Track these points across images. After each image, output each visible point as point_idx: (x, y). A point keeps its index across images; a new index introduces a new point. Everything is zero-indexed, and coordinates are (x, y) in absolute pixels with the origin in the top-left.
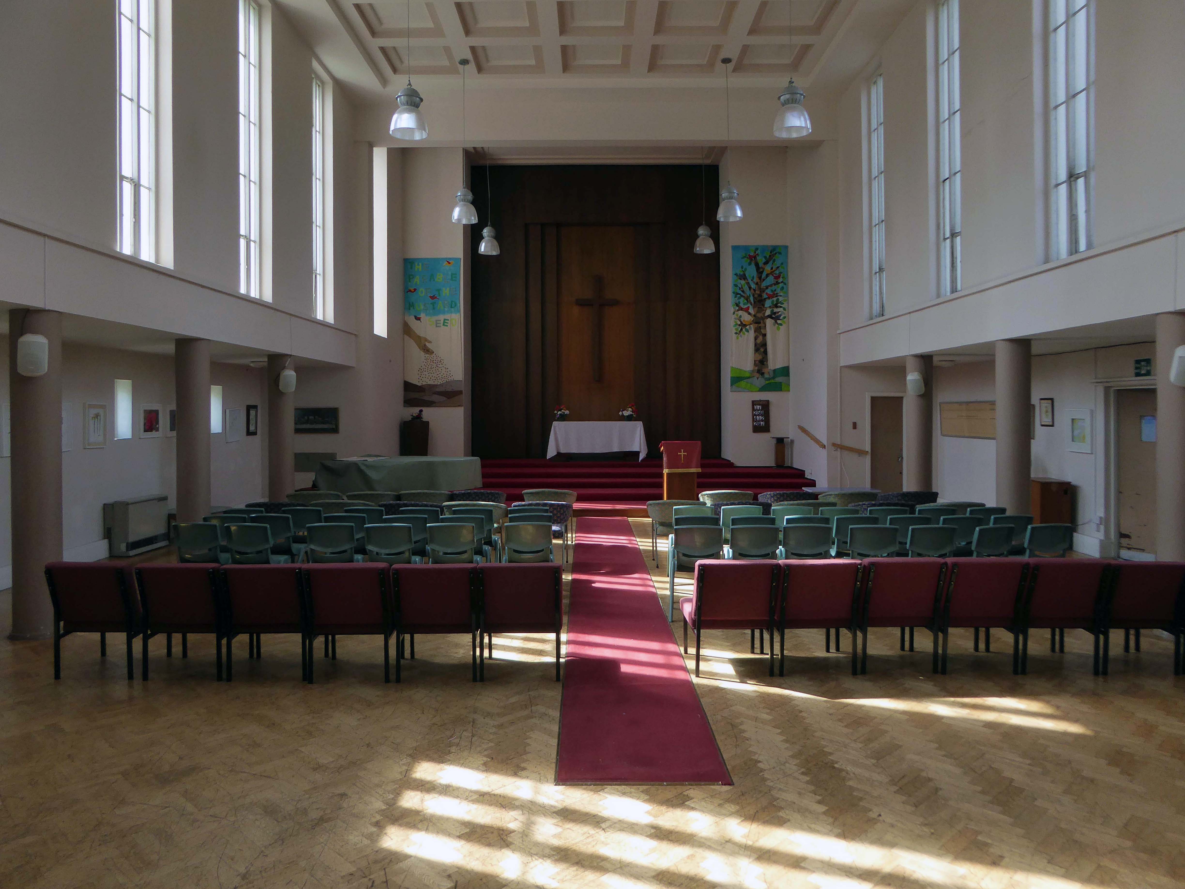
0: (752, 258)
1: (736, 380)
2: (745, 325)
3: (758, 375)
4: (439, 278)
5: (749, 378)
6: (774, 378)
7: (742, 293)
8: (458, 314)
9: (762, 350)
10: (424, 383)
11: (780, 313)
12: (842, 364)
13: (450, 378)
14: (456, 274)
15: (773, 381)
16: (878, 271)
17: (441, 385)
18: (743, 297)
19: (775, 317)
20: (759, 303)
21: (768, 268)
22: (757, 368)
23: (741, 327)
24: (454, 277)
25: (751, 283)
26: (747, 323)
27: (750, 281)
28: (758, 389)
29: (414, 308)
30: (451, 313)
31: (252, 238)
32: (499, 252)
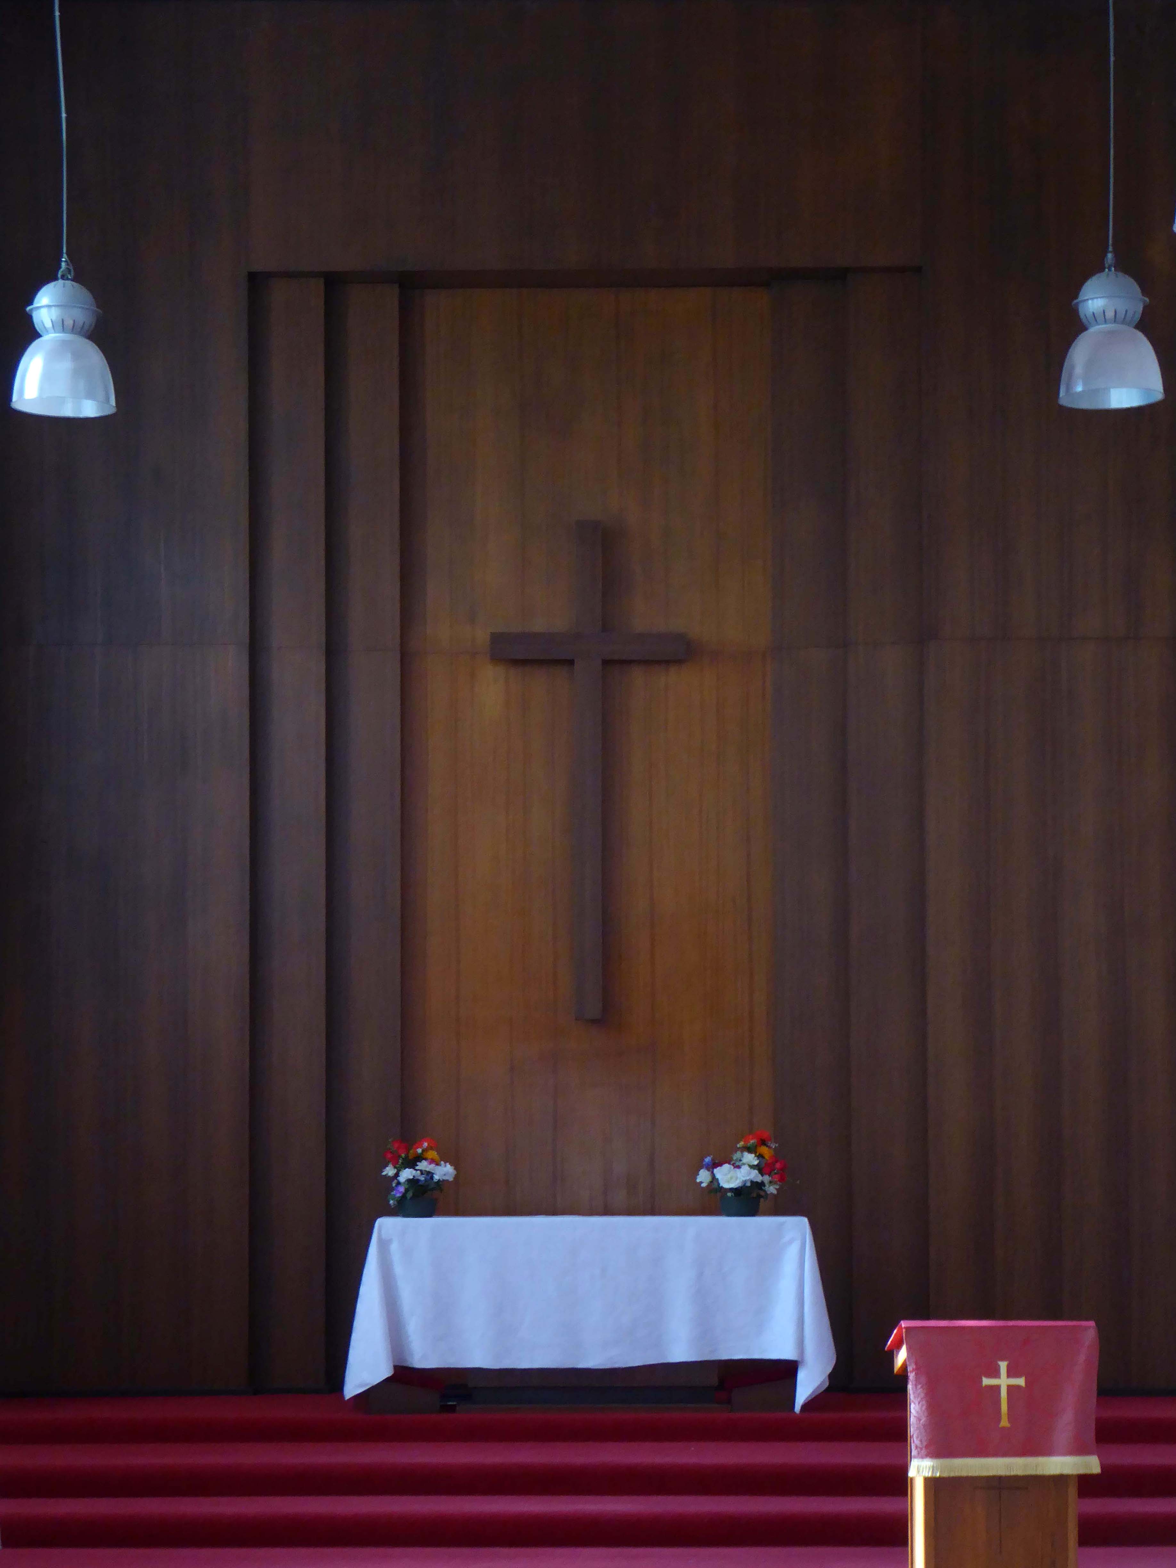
32: (113, 402)
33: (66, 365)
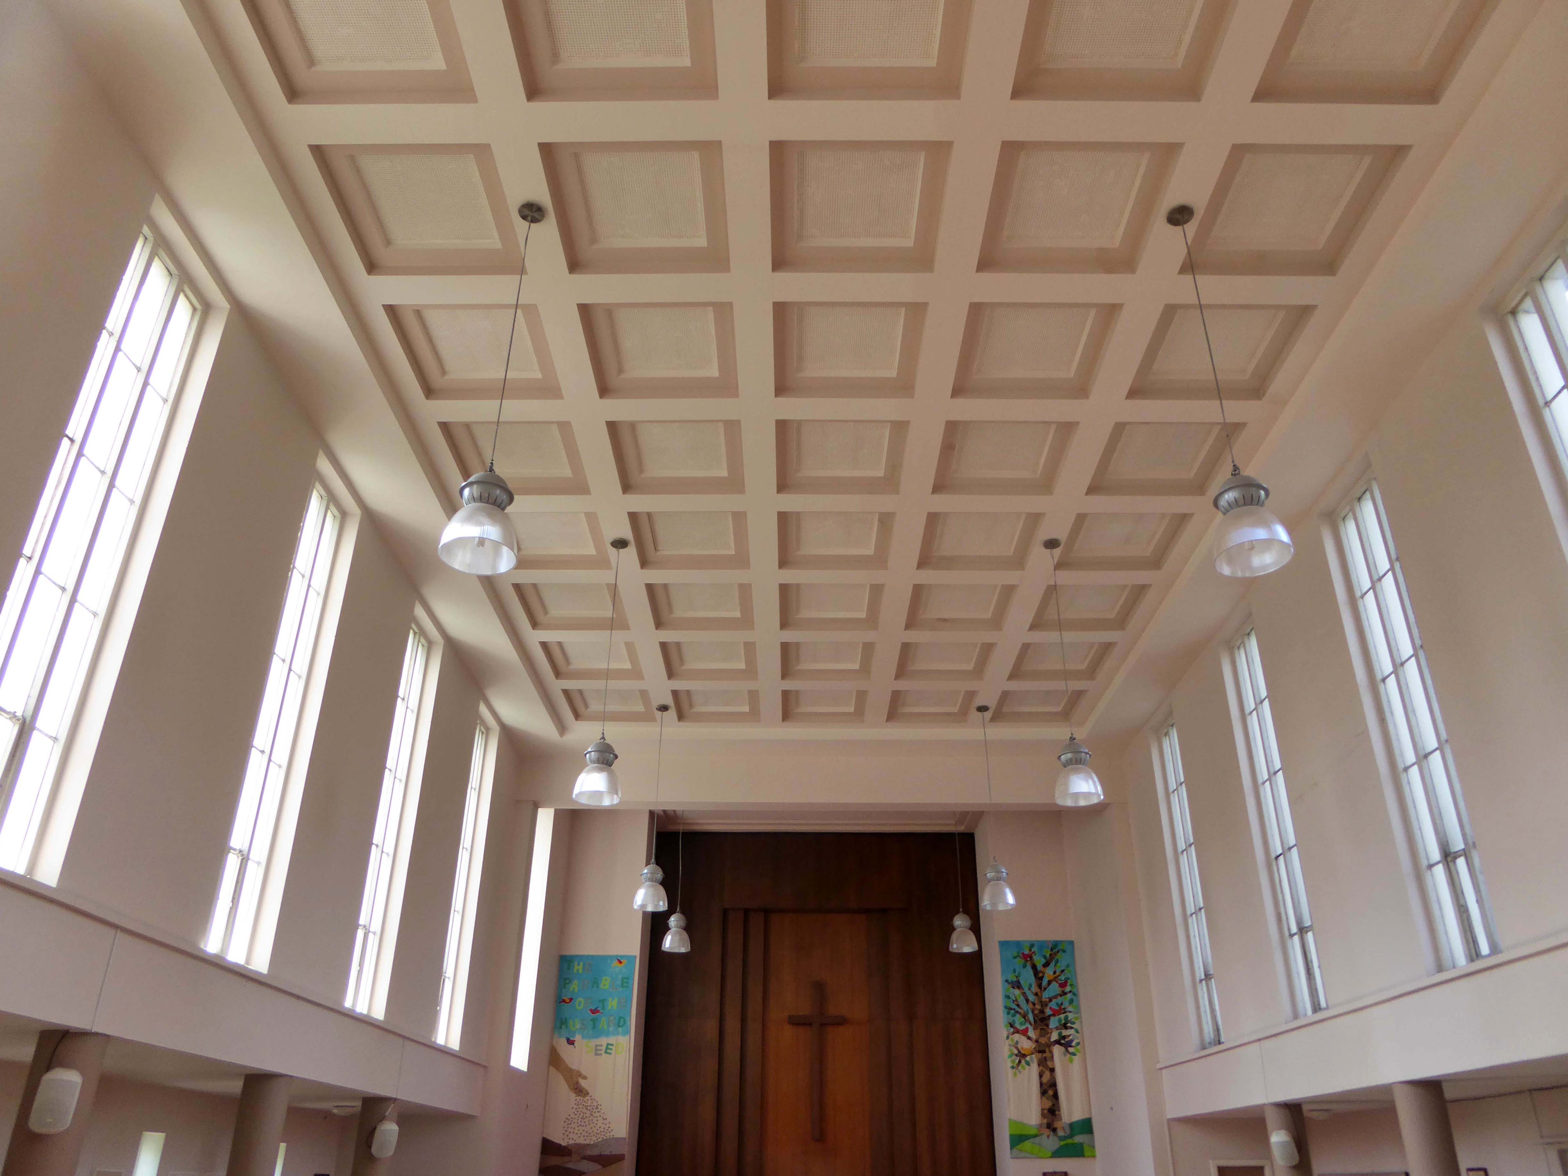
0: (1028, 958)
1: (1017, 1140)
2: (1024, 1056)
3: (1047, 1132)
4: (605, 983)
5: (1036, 1136)
6: (1071, 1136)
7: (1017, 1009)
8: (627, 1037)
9: (1051, 1093)
10: (571, 1142)
11: (1071, 1037)
12: (1169, 1117)
13: (608, 1135)
14: (628, 978)
15: (1070, 1141)
16: (1203, 977)
17: (595, 1145)
18: (1020, 1013)
19: (1065, 1043)
20: (1042, 1021)
21: (1049, 972)
22: (1045, 1121)
23: (1018, 1058)
24: (625, 982)
25: (1028, 993)
26: (1027, 1053)
27: (1026, 990)
28: (1050, 1155)
29: (567, 1027)
30: (618, 1034)
31: (372, 929)
32: (690, 948)
33: (677, 938)
